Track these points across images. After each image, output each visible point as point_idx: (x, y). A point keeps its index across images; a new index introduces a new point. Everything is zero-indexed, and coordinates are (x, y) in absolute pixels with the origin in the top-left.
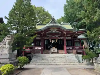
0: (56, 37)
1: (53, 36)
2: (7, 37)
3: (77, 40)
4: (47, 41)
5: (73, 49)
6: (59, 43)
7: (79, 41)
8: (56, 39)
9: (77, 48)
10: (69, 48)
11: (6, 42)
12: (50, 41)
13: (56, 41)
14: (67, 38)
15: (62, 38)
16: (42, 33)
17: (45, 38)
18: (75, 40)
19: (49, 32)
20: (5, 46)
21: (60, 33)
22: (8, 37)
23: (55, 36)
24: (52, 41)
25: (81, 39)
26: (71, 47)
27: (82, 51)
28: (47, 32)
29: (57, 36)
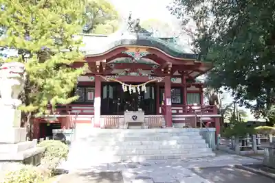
0: (141, 75)
1: (133, 74)
3: (193, 88)
4: (111, 88)
5: (184, 113)
7: (198, 89)
8: (141, 83)
13: (140, 87)
14: (174, 80)
15: (159, 80)
16: (98, 63)
17: (107, 79)
19: (119, 59)
21: (154, 64)
23: (137, 72)
24: (128, 87)
27: (211, 117)
28: (114, 61)
29: (145, 73)
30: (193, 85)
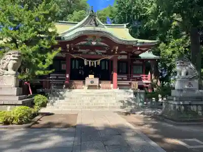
0: (97, 54)
1: (92, 53)
2: (10, 54)
3: (137, 62)
4: (77, 62)
5: (128, 80)
6: (103, 68)
7: (141, 63)
8: (97, 59)
9: (137, 78)
10: (122, 78)
11: (8, 64)
12: (86, 64)
13: (97, 62)
14: (119, 58)
15: (110, 57)
16: (68, 46)
17: (75, 56)
18: (135, 60)
19: (83, 43)
20: (6, 72)
21: (106, 47)
22: (12, 56)
23: (95, 52)
24: (88, 62)
25: (145, 59)
26: (126, 76)
27: (146, 83)
28: (79, 44)
30: (138, 60)
